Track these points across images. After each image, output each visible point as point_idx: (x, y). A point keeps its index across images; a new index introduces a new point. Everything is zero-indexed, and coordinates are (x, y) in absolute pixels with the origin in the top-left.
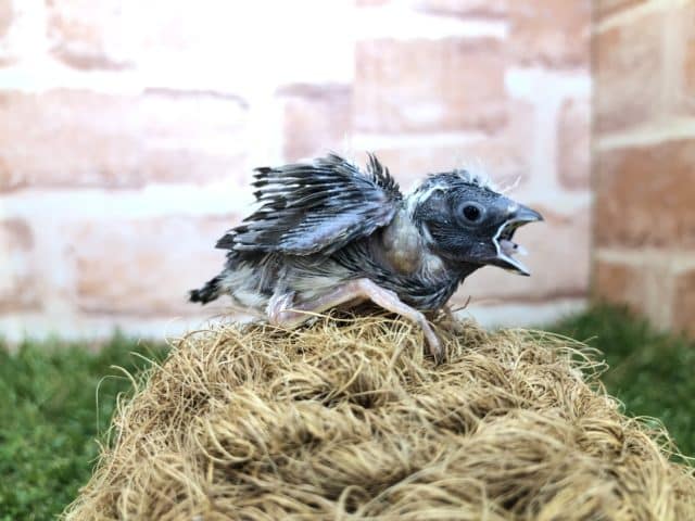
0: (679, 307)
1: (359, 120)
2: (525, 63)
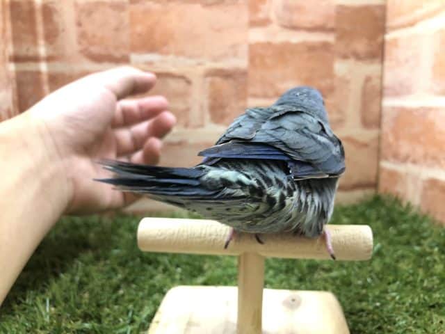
0: (424, 197)
1: (251, 90)
2: (345, 57)
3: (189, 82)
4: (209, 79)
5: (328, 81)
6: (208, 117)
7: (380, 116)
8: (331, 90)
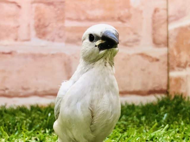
3: (19, 6)
4: (35, 5)
5: (126, 10)
6: (33, 33)
7: (168, 38)
8: (129, 17)
